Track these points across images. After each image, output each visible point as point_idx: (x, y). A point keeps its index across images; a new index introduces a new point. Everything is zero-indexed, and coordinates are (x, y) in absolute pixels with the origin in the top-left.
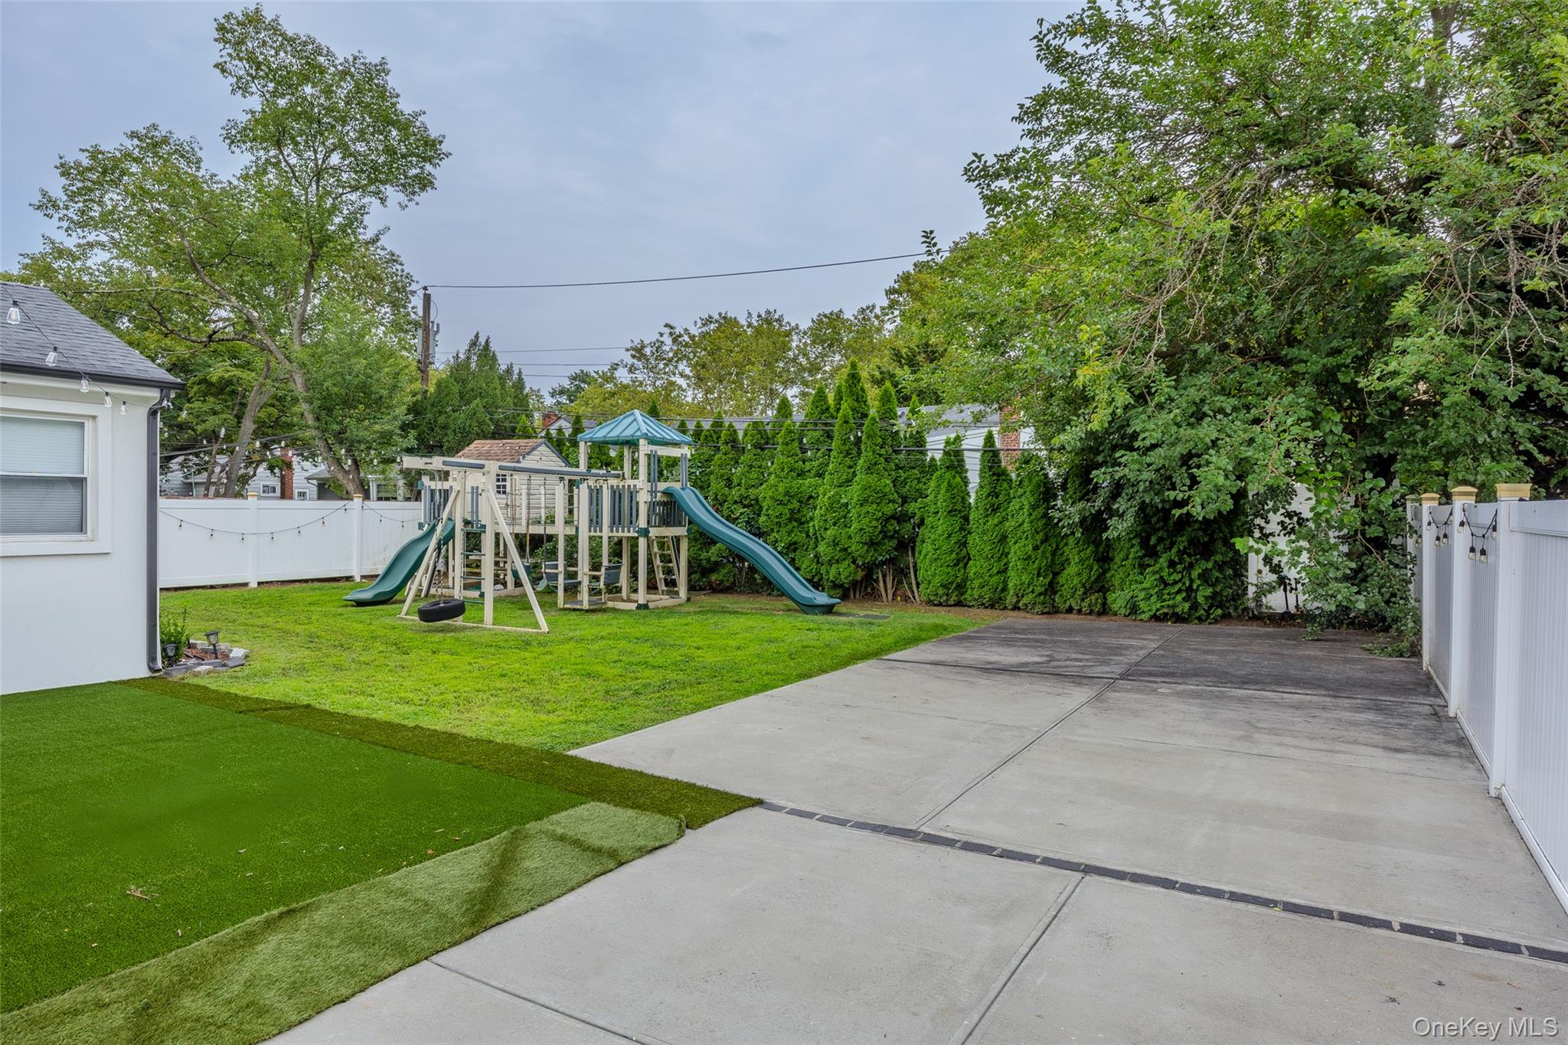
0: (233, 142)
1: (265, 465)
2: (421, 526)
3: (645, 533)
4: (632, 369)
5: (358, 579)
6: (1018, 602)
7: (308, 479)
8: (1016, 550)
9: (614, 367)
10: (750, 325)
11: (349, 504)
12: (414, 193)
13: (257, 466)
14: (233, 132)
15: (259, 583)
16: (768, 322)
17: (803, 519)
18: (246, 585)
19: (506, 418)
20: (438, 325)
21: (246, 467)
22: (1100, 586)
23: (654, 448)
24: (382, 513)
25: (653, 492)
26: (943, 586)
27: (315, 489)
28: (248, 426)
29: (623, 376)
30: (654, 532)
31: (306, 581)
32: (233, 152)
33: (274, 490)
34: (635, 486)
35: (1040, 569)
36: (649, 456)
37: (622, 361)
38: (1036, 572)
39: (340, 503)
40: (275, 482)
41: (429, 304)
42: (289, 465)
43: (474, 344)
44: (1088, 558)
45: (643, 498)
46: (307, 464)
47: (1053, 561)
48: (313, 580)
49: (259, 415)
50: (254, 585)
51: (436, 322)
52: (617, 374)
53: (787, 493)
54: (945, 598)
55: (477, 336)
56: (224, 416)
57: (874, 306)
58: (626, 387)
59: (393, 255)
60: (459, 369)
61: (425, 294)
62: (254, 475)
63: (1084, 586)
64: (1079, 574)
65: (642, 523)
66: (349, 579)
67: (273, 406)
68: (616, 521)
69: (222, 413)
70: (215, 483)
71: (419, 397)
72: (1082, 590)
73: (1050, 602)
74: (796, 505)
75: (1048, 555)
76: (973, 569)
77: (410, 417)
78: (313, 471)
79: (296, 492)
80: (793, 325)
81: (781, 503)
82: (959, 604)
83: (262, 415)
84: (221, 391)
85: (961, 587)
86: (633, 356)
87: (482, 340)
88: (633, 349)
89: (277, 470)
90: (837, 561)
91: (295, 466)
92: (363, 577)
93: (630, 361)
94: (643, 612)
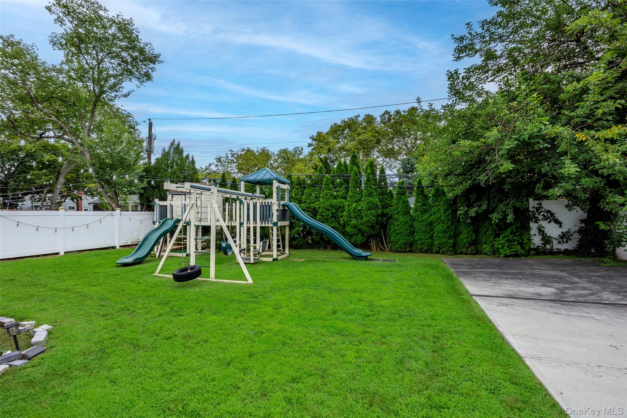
0: (54, 44)
1: (70, 197)
2: (154, 223)
3: (275, 224)
4: (217, 166)
5: (118, 247)
6: (439, 250)
7: (89, 204)
8: (438, 228)
9: (210, 165)
10: (258, 152)
11: (114, 213)
12: (143, 82)
13: (66, 198)
14: (55, 39)
15: (65, 253)
16: (264, 151)
17: (337, 217)
18: (58, 253)
19: (189, 175)
20: (155, 136)
21: (61, 199)
22: (475, 243)
23: (280, 184)
24: (130, 217)
25: (279, 205)
26: (404, 244)
27: (92, 208)
28: (62, 180)
29: (213, 168)
30: (280, 224)
31: (91, 250)
32: (55, 50)
33: (73, 208)
34: (271, 202)
35: (450, 236)
36: (277, 188)
37: (213, 163)
38: (448, 237)
39: (109, 213)
40: (74, 205)
41: (152, 126)
42: (81, 198)
43: (172, 144)
44: (470, 231)
45: (275, 208)
46: (88, 198)
47: (455, 232)
48: (95, 249)
49: (67, 176)
50: (62, 253)
51: (154, 134)
52: (211, 167)
53: (330, 206)
54: (404, 249)
55: (174, 141)
56: (50, 177)
57: (299, 147)
58: (214, 172)
59: (129, 114)
60: (166, 155)
61: (149, 122)
62: (64, 202)
63: (469, 243)
64: (467, 238)
65: (275, 219)
66: (114, 248)
67: (74, 173)
68: (262, 219)
69: (49, 175)
70: (45, 206)
71: (147, 165)
72: (468, 244)
73: (455, 250)
74: (334, 211)
75: (453, 230)
76: (417, 236)
77: (144, 174)
78: (91, 200)
79: (83, 209)
80: (272, 152)
81: (328, 210)
82: (411, 251)
83: (68, 177)
84: (49, 166)
85: (411, 245)
86: (217, 161)
87: (176, 143)
88: (217, 159)
89: (75, 200)
90: (356, 235)
91: (83, 198)
92: (121, 246)
93: (216, 163)
94: (275, 262)
